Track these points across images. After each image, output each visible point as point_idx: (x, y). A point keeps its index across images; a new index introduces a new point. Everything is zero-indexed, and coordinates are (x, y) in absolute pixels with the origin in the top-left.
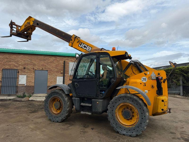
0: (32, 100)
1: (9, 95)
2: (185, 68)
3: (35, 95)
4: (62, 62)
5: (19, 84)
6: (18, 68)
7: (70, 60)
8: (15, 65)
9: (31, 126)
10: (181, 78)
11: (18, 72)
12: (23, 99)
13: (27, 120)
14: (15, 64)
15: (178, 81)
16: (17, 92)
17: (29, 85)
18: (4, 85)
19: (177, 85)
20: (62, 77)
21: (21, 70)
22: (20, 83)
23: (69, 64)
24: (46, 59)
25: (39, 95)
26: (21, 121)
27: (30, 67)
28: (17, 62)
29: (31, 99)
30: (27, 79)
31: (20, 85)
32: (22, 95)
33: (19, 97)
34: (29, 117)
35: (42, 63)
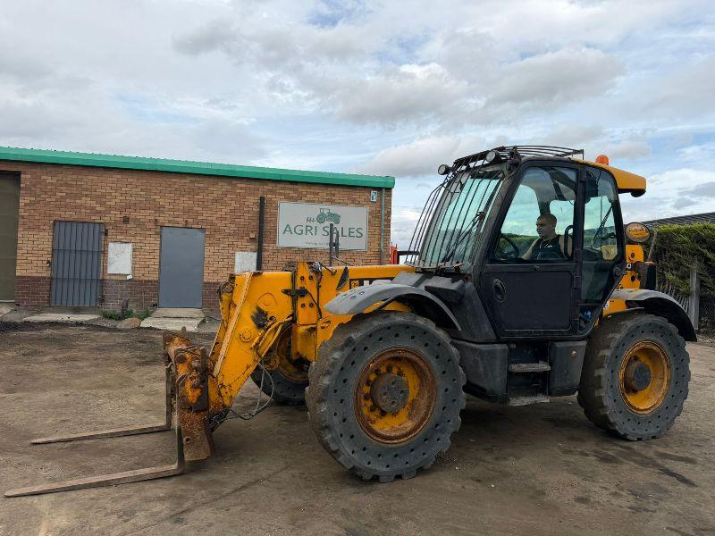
0: (150, 328)
1: (77, 310)
2: (711, 229)
3: (160, 311)
4: (252, 201)
5: (110, 275)
6: (107, 219)
7: (280, 194)
8: (94, 208)
9: (136, 400)
10: (695, 267)
11: (106, 234)
12: (122, 325)
13: (125, 383)
14: (93, 203)
15: (685, 277)
16: (102, 300)
17: (143, 278)
18: (60, 276)
19: (678, 291)
20: (255, 255)
21: (115, 225)
22: (111, 270)
23: (276, 208)
24: (199, 188)
25: (175, 312)
26: (109, 387)
27: (145, 215)
28: (101, 199)
29: (146, 323)
30: (134, 257)
31: (113, 277)
32: (119, 311)
33: (111, 318)
34: (134, 376)
35: (185, 202)
